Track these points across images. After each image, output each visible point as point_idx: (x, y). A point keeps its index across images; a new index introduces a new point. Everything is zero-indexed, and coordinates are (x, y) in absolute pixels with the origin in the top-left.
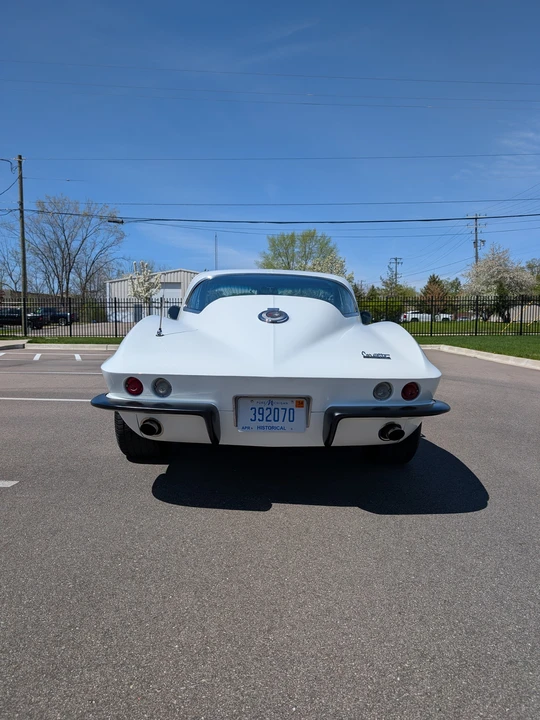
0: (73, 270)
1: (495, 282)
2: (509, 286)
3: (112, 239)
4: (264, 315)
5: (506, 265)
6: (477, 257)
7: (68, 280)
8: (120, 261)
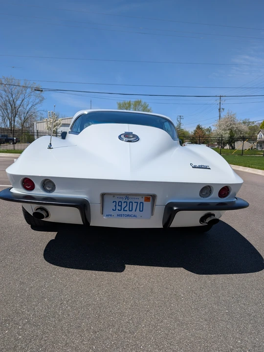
0: (17, 116)
1: (229, 129)
2: (235, 131)
3: (37, 101)
4: (122, 136)
5: (234, 121)
6: (220, 117)
7: (14, 121)
8: (41, 112)
